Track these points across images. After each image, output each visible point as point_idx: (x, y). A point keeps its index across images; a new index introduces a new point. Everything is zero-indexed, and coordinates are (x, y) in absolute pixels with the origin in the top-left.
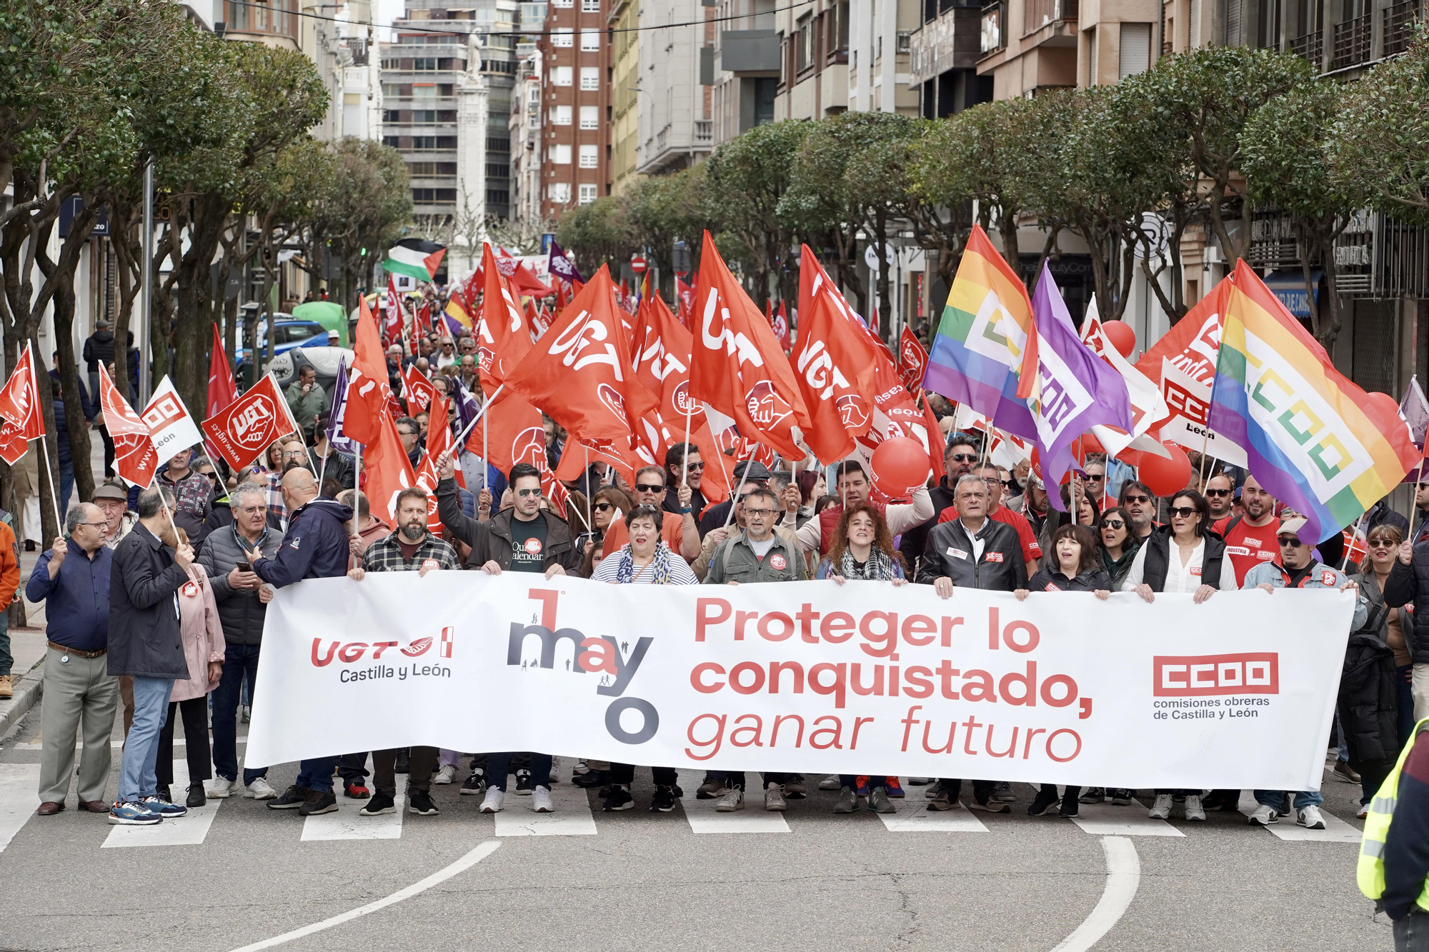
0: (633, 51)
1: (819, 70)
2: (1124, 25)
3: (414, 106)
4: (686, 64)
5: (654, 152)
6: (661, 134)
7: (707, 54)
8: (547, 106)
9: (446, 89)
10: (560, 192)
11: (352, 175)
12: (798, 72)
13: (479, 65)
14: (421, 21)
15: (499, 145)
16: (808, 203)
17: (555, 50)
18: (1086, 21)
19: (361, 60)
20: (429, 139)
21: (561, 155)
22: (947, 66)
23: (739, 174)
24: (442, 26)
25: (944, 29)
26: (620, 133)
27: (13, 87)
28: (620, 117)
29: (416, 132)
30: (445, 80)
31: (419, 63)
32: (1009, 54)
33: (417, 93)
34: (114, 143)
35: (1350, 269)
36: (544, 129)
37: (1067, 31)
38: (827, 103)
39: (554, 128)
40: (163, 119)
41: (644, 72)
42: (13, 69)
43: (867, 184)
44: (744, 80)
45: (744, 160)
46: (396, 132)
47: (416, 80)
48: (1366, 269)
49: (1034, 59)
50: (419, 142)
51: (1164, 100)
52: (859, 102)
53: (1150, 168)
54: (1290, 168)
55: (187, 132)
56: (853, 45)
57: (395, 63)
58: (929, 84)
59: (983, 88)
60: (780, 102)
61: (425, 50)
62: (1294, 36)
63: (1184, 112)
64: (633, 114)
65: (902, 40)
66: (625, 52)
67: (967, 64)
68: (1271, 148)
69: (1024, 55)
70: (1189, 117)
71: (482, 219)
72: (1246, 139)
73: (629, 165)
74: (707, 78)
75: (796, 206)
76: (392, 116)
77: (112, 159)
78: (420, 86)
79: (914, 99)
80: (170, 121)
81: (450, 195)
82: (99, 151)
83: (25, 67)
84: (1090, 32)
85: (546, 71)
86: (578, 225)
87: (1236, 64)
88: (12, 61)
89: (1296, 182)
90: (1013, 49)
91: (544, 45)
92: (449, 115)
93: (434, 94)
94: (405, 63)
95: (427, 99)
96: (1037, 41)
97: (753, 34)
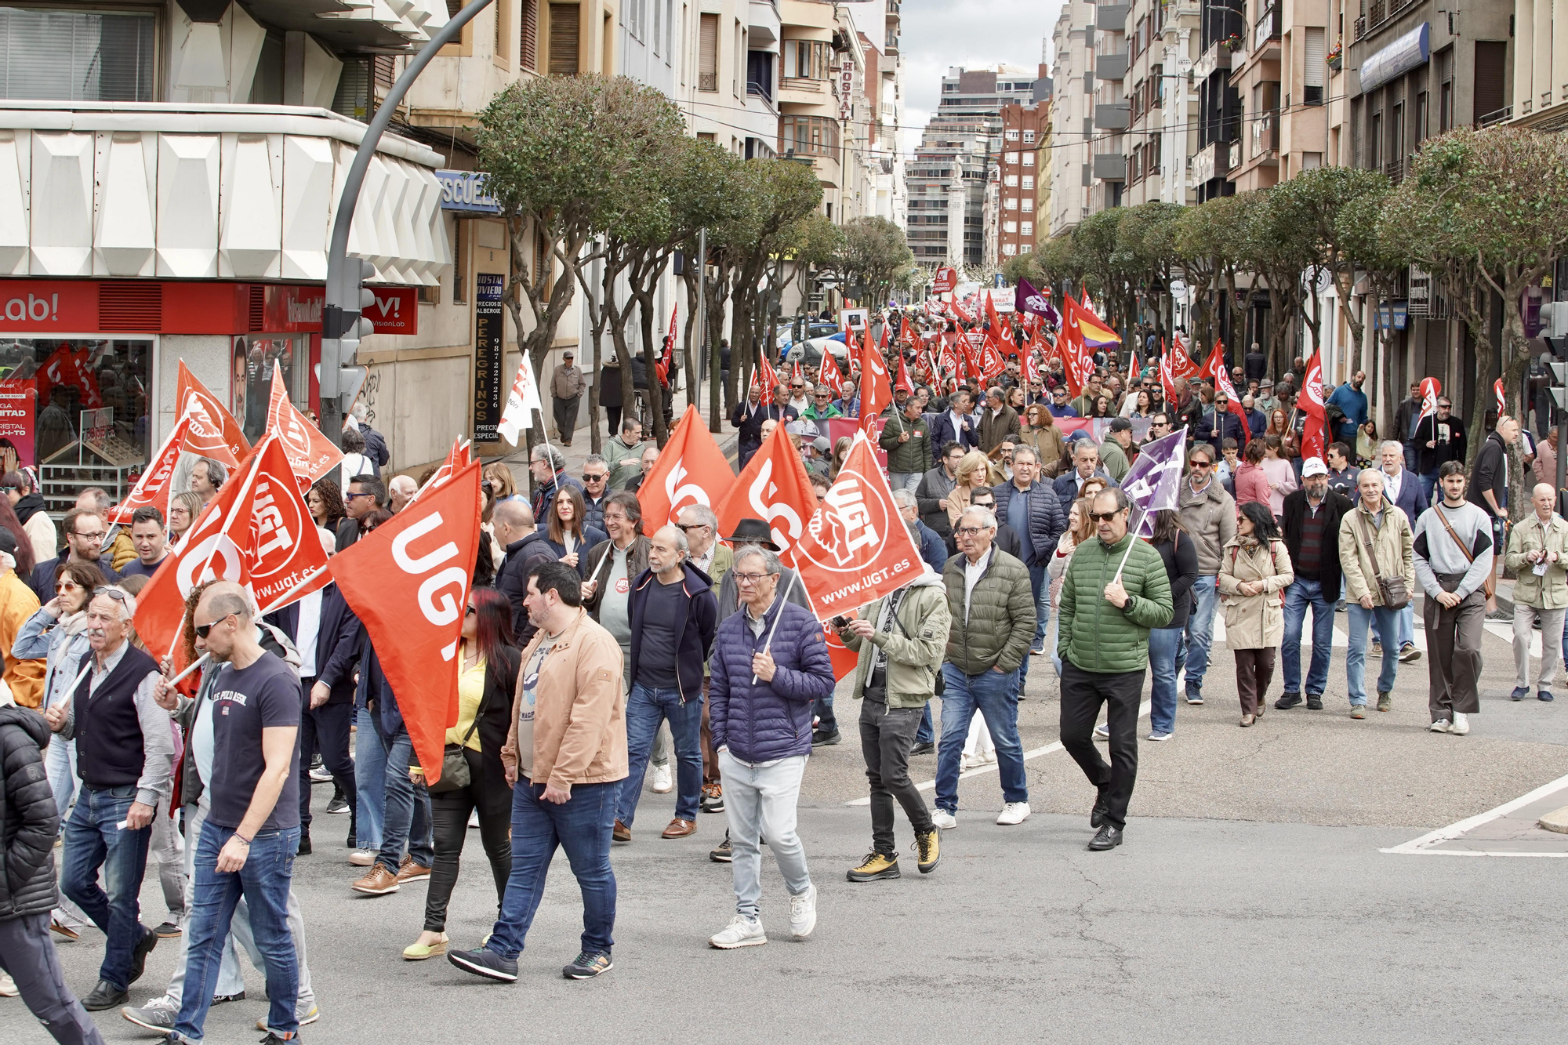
0: (1049, 166)
1: (1145, 177)
2: (1304, 153)
3: (927, 198)
4: (1075, 174)
5: (1059, 226)
6: (1063, 215)
7: (1086, 169)
8: (1002, 198)
9: (945, 188)
10: (1009, 249)
11: (867, 237)
12: (1134, 179)
13: (961, 174)
14: (931, 149)
15: (975, 222)
16: (1128, 257)
17: (1008, 165)
18: (1284, 151)
19: (888, 170)
20: (935, 218)
21: (1010, 227)
22: (1211, 175)
23: (1090, 238)
24: (943, 151)
25: (1209, 154)
26: (1042, 214)
27: (583, 186)
28: (1041, 205)
29: (927, 213)
30: (945, 183)
31: (930, 173)
32: (1243, 170)
33: (929, 191)
34: (658, 218)
35: (1417, 301)
36: (1000, 212)
37: (1274, 157)
38: (1149, 198)
39: (1006, 211)
40: (697, 204)
41: (1054, 179)
42: (583, 175)
43: (1156, 246)
44: (1107, 184)
45: (1092, 230)
46: (916, 213)
47: (928, 183)
48: (1426, 301)
49: (1256, 172)
50: (929, 219)
51: (1300, 197)
52: (1166, 199)
53: (1293, 238)
54: (1365, 239)
55: (712, 212)
56: (1163, 164)
57: (916, 173)
58: (1202, 186)
59: (1230, 189)
60: (1124, 197)
61: (933, 165)
62: (1389, 161)
63: (1312, 204)
64: (1049, 203)
65: (1189, 161)
66: (1045, 167)
67: (1222, 175)
68: (1353, 227)
69: (1251, 170)
70: (1314, 208)
71: (962, 264)
72: (1340, 221)
73: (1046, 233)
74: (1086, 182)
75: (1121, 258)
76: (913, 204)
77: (656, 228)
78: (930, 186)
79: (1194, 196)
80: (701, 206)
81: (943, 250)
82: (649, 222)
83: (591, 175)
84: (1286, 157)
85: (1002, 177)
86: (1013, 269)
87: (1344, 177)
88: (583, 171)
89: (1368, 248)
90: (1245, 167)
91: (1001, 162)
92: (945, 203)
93: (938, 191)
94: (922, 173)
95: (933, 194)
96: (1258, 162)
97: (1113, 156)
